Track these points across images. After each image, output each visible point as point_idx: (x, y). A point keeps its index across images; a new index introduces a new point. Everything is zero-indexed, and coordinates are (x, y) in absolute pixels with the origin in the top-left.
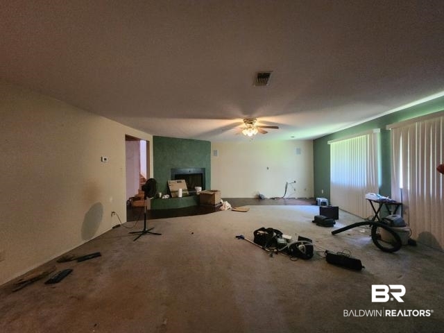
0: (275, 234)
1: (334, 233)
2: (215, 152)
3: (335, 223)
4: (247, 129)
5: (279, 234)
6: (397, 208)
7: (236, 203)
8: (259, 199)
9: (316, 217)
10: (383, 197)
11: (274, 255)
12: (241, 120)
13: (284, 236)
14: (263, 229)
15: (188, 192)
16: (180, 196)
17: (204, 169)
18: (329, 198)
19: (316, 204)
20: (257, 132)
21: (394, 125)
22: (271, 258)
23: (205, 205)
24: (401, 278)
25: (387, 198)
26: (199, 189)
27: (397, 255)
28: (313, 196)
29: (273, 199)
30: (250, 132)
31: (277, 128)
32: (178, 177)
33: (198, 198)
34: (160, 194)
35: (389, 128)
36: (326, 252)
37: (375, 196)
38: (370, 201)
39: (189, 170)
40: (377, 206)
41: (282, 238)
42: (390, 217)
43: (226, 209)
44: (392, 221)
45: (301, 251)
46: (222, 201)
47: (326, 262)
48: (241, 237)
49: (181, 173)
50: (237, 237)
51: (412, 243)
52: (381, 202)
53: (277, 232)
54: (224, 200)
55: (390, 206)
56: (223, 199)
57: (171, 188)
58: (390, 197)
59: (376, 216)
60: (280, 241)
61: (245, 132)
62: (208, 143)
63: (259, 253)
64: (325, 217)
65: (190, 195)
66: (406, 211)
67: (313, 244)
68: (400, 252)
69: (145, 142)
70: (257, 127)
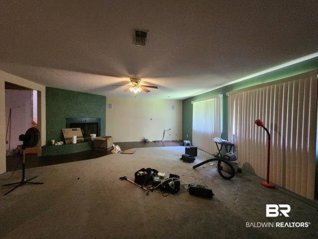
0: (152, 172)
1: (194, 167)
2: (110, 106)
3: (195, 160)
4: (133, 87)
5: (156, 172)
6: (231, 148)
7: (125, 146)
8: (145, 142)
9: (183, 156)
10: (224, 141)
11: (150, 193)
12: (128, 79)
13: (159, 174)
14: (143, 170)
15: (83, 139)
16: (75, 142)
17: (99, 119)
18: (191, 141)
19: (183, 145)
20: (141, 90)
21: (231, 92)
22: (147, 197)
23: (99, 149)
24: (237, 200)
25: (226, 141)
26: (94, 136)
27: (232, 181)
28: (181, 139)
29: (155, 142)
30: (136, 89)
31: (156, 87)
32: (73, 125)
33: (92, 143)
34: (54, 141)
35: (228, 94)
36: (189, 185)
37: (218, 140)
38: (216, 143)
39: (84, 119)
40: (220, 146)
41: (157, 176)
42: (228, 154)
43: (116, 152)
44: (229, 157)
45: (171, 187)
46: (114, 145)
47: (189, 194)
48: (124, 178)
49: (77, 122)
50: (120, 178)
51: (240, 171)
52: (222, 144)
53: (155, 171)
54: (116, 144)
55: (227, 146)
56: (114, 143)
57: (65, 136)
58: (227, 140)
59: (219, 153)
60: (156, 179)
61: (132, 89)
62: (104, 98)
63: (138, 193)
64: (189, 155)
65: (85, 141)
66: (236, 149)
67: (180, 180)
68: (234, 178)
69: (36, 92)
70: (142, 86)
